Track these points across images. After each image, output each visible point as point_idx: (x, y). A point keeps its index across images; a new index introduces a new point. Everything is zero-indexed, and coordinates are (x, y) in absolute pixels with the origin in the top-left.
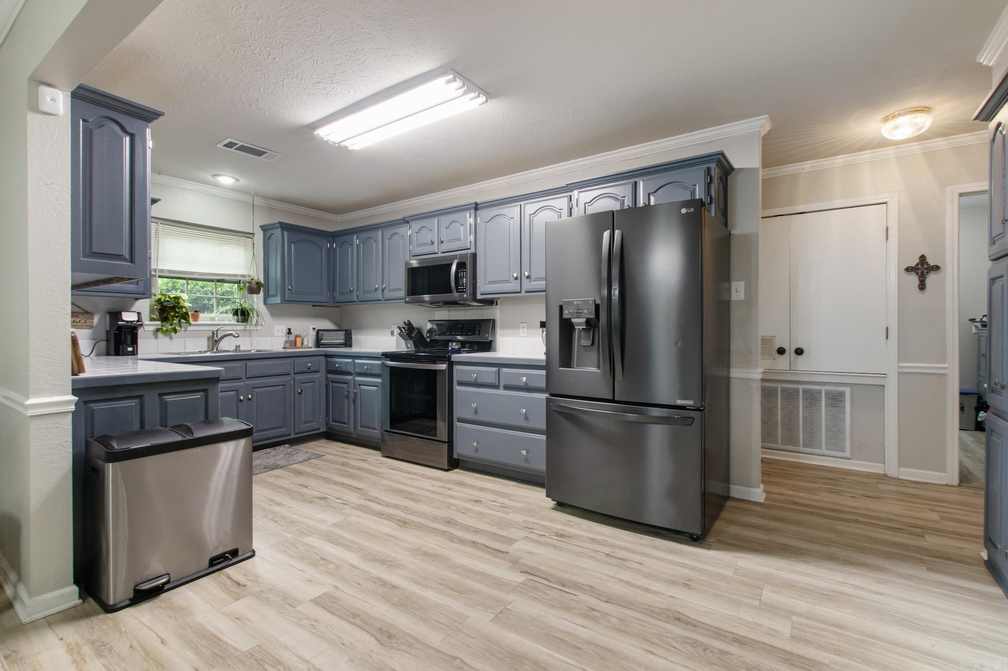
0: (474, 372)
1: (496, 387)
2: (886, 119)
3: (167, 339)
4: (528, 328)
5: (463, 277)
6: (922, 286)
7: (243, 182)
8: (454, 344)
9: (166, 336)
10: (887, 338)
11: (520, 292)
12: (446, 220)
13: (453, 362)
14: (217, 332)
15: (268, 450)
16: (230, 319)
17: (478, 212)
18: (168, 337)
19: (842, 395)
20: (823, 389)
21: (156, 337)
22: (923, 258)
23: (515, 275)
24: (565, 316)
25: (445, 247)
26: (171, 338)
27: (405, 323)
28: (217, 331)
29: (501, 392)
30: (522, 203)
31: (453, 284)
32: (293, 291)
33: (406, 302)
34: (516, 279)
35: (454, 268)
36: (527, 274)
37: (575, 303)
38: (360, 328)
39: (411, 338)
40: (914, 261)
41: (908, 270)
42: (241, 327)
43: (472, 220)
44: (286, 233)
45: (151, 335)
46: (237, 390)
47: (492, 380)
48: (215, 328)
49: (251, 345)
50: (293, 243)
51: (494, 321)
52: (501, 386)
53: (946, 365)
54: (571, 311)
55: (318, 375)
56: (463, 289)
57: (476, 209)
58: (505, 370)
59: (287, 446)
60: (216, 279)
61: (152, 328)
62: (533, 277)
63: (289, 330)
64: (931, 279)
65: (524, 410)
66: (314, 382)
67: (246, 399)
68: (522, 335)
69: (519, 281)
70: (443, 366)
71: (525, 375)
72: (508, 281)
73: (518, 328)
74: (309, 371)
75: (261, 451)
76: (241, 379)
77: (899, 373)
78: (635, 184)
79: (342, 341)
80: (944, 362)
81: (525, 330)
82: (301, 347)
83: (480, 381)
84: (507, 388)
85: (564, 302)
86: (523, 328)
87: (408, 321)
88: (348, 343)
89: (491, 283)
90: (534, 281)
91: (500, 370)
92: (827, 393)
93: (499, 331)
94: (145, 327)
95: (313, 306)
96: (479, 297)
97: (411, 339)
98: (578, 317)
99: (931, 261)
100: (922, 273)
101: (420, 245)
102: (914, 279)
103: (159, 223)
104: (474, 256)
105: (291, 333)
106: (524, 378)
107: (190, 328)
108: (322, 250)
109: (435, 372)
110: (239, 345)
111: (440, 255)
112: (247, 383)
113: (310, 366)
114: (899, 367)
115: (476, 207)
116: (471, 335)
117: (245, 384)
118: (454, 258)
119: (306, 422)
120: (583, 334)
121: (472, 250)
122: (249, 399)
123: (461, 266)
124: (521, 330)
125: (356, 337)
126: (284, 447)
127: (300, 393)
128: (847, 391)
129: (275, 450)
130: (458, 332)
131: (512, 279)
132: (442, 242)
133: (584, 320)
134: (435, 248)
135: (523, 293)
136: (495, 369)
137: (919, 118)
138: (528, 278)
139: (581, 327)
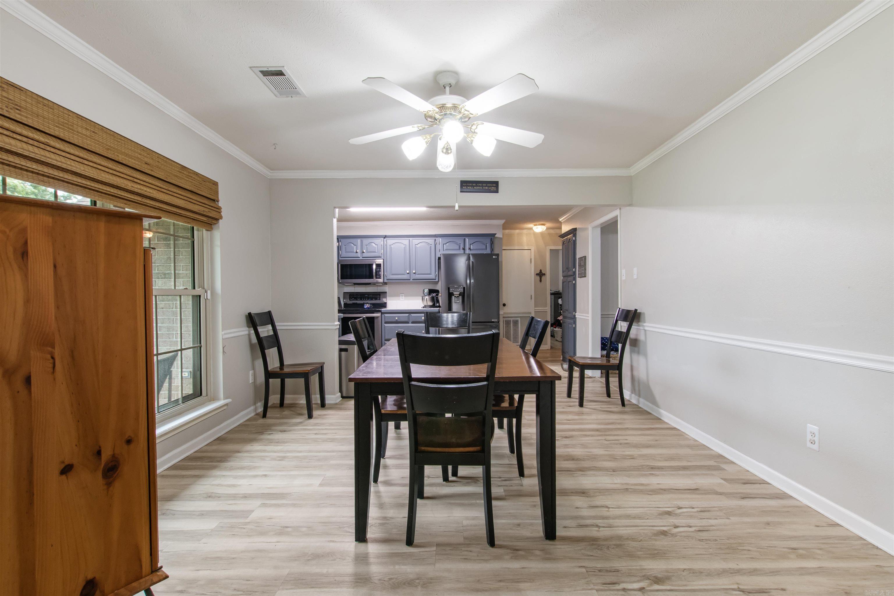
0: (396, 317)
1: (408, 323)
2: (535, 225)
4: (405, 296)
5: (380, 271)
6: (541, 281)
8: (367, 305)
10: (531, 299)
11: (409, 280)
12: (366, 241)
13: (382, 312)
17: (385, 239)
19: (517, 321)
20: (512, 319)
22: (541, 270)
23: (408, 272)
24: (450, 292)
25: (365, 255)
29: (410, 325)
30: (411, 239)
31: (374, 274)
34: (408, 273)
35: (374, 267)
36: (414, 272)
37: (455, 286)
40: (538, 272)
41: (537, 275)
43: (382, 243)
47: (406, 320)
51: (386, 293)
52: (410, 322)
56: (380, 277)
58: (412, 315)
62: (417, 273)
64: (543, 278)
68: (401, 299)
69: (409, 275)
70: (379, 315)
71: (422, 316)
72: (403, 274)
73: (399, 296)
77: (535, 312)
78: (465, 240)
80: (546, 307)
81: (403, 297)
83: (398, 321)
84: (413, 323)
85: (450, 286)
86: (402, 296)
89: (393, 275)
90: (417, 275)
91: (410, 315)
92: (513, 321)
93: (388, 298)
96: (386, 281)
98: (456, 292)
99: (543, 273)
100: (541, 276)
101: (346, 252)
102: (538, 278)
109: (373, 318)
111: (361, 258)
114: (535, 309)
115: (385, 237)
116: (372, 300)
118: (373, 261)
121: (383, 258)
123: (378, 265)
128: (519, 319)
130: (367, 299)
131: (405, 274)
132: (364, 252)
133: (459, 293)
134: (359, 255)
135: (411, 280)
136: (407, 315)
137: (543, 227)
138: (414, 273)
139: (457, 296)
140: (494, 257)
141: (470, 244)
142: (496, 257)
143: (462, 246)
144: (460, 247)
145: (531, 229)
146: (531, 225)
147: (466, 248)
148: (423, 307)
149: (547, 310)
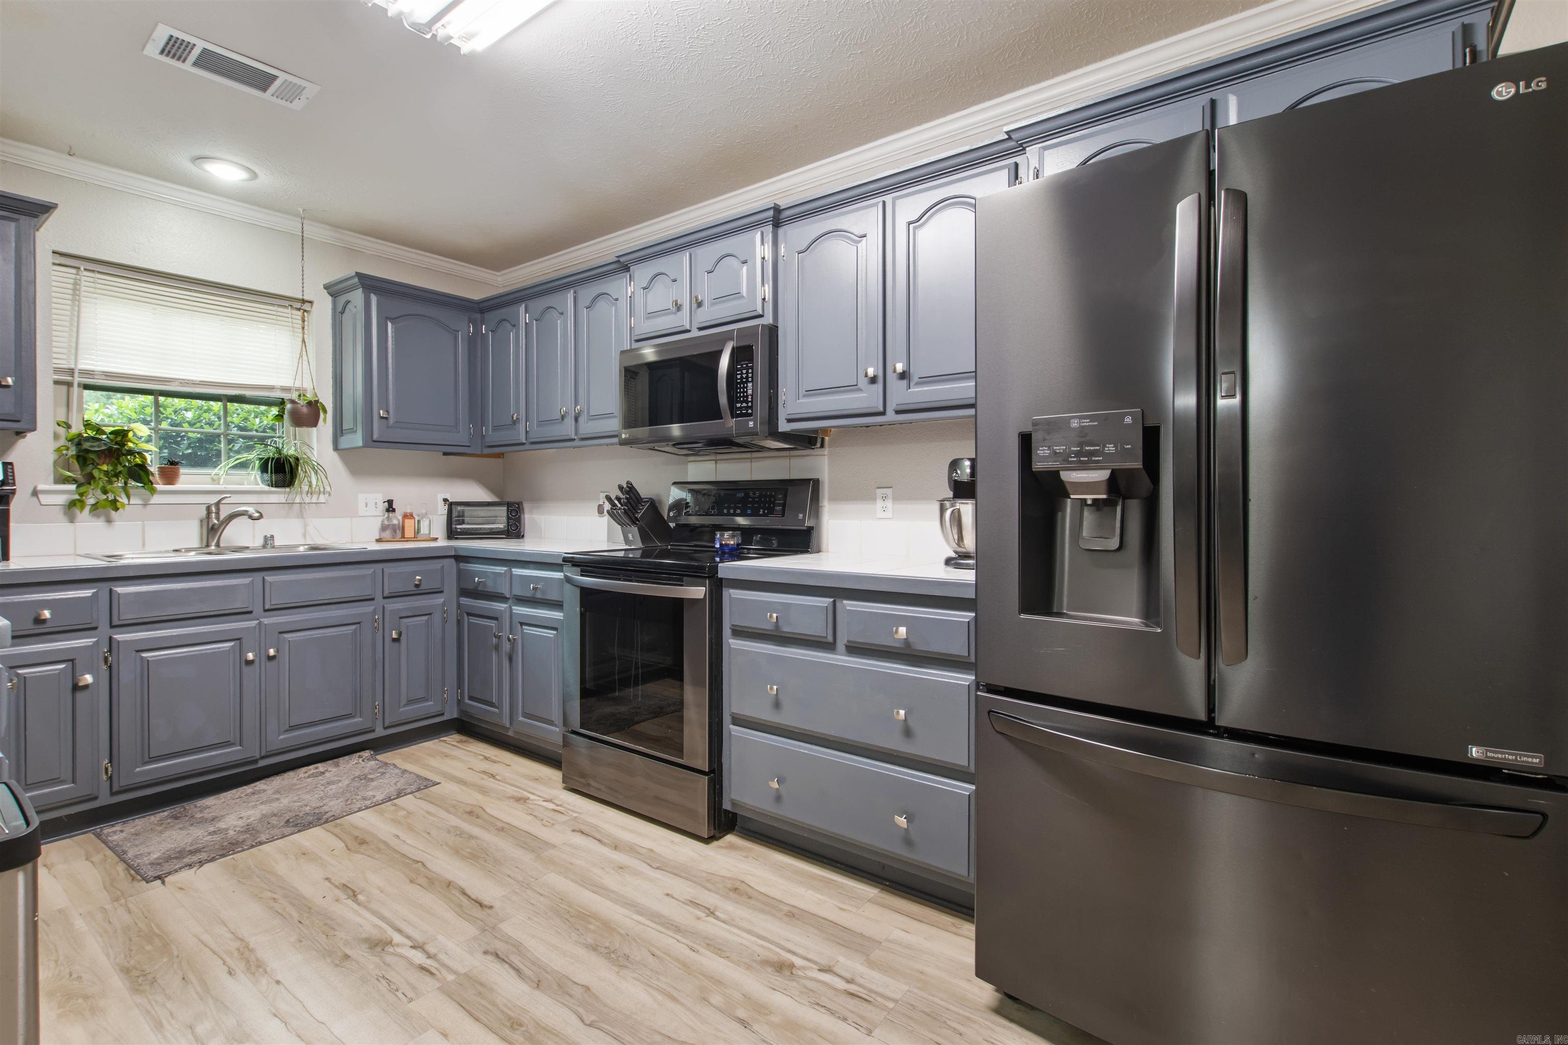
0: (771, 607)
1: (830, 647)
3: (100, 523)
4: (896, 499)
5: (747, 382)
7: (267, 180)
8: (727, 536)
9: (98, 516)
11: (883, 413)
12: (707, 253)
13: (721, 579)
14: (218, 509)
15: (321, 767)
16: (253, 479)
17: (781, 231)
18: (102, 518)
21: (72, 519)
23: (871, 372)
24: (1038, 465)
25: (706, 315)
26: (109, 521)
27: (621, 488)
28: (218, 504)
29: (841, 659)
30: (888, 198)
31: (723, 400)
32: (391, 421)
33: (623, 443)
34: (873, 380)
35: (724, 362)
36: (900, 367)
37: (1075, 424)
38: (539, 499)
39: (634, 521)
42: (279, 496)
43: (768, 253)
44: (374, 299)
45: (59, 514)
46: (239, 639)
47: (817, 628)
48: (213, 499)
49: (304, 536)
50: (393, 320)
51: (816, 483)
52: (841, 645)
54: (1059, 449)
55: (439, 600)
56: (747, 408)
57: (777, 223)
58: (850, 605)
59: (366, 754)
60: (226, 396)
61: (62, 499)
62: (916, 374)
63: (390, 502)
65: (902, 712)
66: (430, 614)
67: (264, 659)
68: (880, 514)
69: (879, 386)
70: (698, 592)
71: (902, 620)
72: (853, 387)
73: (872, 498)
74: (418, 591)
75: (304, 769)
76: (251, 612)
78: (1214, 103)
79: (501, 526)
81: (889, 503)
82: (415, 539)
83: (786, 628)
84: (854, 649)
85: (1035, 424)
86: (884, 498)
87: (628, 483)
88: (514, 530)
89: (811, 392)
90: (918, 384)
91: (838, 604)
93: (827, 509)
94: (41, 496)
95: (445, 454)
96: (783, 427)
97: (634, 523)
98: (1083, 467)
101: (651, 315)
103: (82, 269)
104: (772, 331)
105: (394, 510)
106: (903, 630)
107: (156, 499)
108: (456, 339)
109: (678, 604)
110: (272, 536)
111: (695, 333)
112: (266, 621)
113: (420, 580)
115: (778, 216)
116: (764, 515)
117: (260, 623)
118: (724, 338)
119: (410, 702)
120: (1088, 516)
121: (768, 320)
122: (271, 658)
123: (742, 355)
124: (880, 504)
125: (530, 518)
126: (360, 757)
127: (394, 640)
129: (337, 765)
130: (735, 509)
131: (863, 383)
132: (700, 305)
134: (683, 319)
135: (891, 416)
136: (826, 601)
138: (903, 376)
139: (1089, 497)
140: (1503, 92)
148: (948, 562)
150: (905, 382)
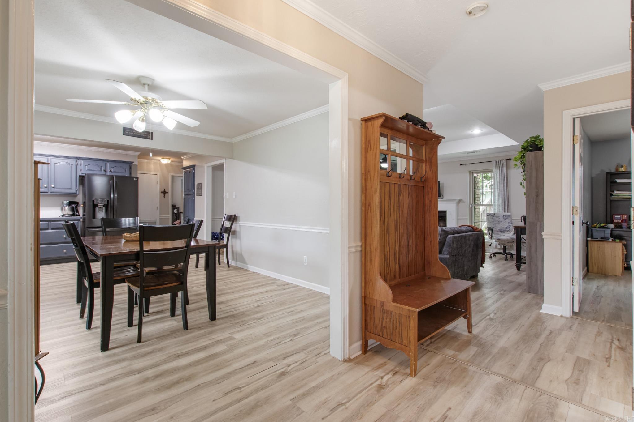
1: (47, 229)
2: (162, 158)
6: (164, 197)
10: (157, 209)
22: (165, 190)
23: (45, 186)
29: (50, 231)
30: (49, 158)
34: (46, 187)
40: (163, 190)
41: (162, 192)
47: (45, 227)
52: (50, 228)
53: (169, 216)
54: (98, 202)
58: (52, 222)
64: (166, 195)
65: (65, 236)
77: (160, 218)
80: (168, 215)
84: (53, 229)
90: (57, 188)
91: (50, 222)
99: (166, 191)
100: (164, 193)
102: (163, 195)
114: (160, 217)
133: (103, 204)
135: (49, 193)
136: (47, 223)
137: (168, 160)
138: (53, 187)
139: (101, 207)
140: (134, 179)
141: (111, 168)
142: (136, 179)
143: (103, 169)
144: (101, 169)
145: (159, 160)
146: (159, 158)
147: (107, 171)
148: (63, 216)
149: (169, 217)
150: (54, 188)
